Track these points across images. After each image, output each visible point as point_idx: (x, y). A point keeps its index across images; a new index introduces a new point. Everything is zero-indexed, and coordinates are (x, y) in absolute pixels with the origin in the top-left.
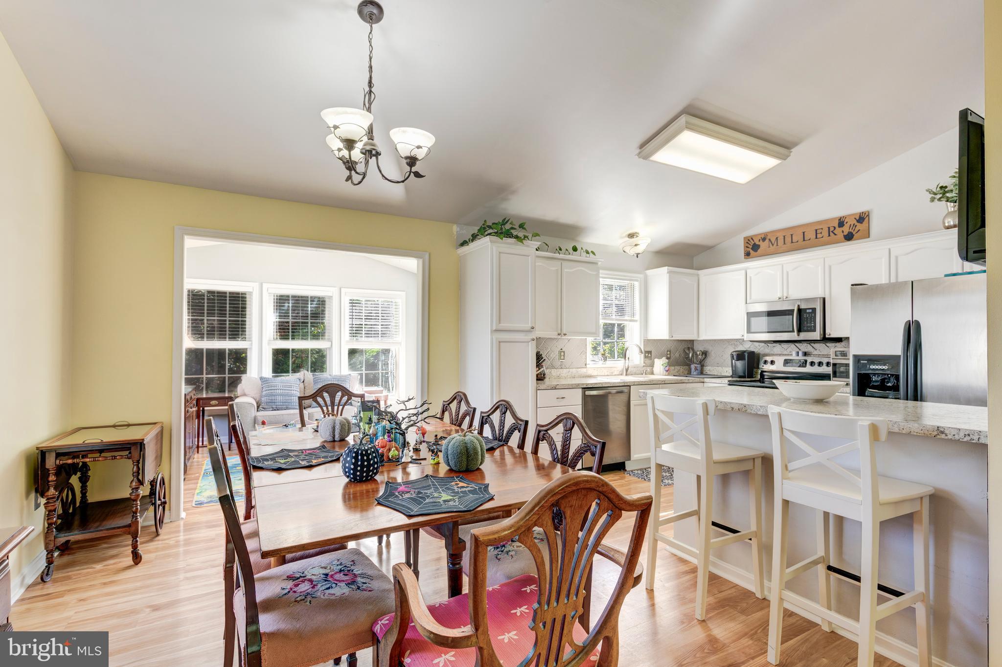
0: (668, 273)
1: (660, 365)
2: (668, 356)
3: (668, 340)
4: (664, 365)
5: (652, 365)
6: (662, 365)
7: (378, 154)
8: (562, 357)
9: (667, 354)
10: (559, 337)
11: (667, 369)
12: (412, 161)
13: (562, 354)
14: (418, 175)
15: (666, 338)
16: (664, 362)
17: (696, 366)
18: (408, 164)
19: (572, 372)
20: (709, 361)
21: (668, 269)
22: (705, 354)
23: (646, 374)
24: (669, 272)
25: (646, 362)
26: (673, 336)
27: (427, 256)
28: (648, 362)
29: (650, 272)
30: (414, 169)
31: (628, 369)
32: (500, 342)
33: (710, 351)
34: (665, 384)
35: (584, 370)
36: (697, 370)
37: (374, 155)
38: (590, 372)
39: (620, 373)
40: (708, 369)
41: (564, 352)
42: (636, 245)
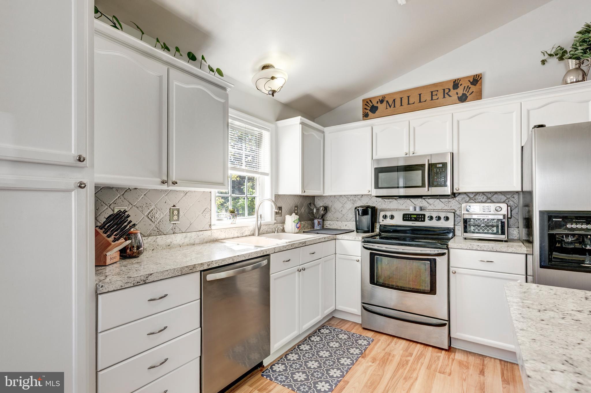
0: (300, 123)
1: (291, 221)
2: (299, 212)
3: (301, 196)
4: (296, 221)
6: (294, 222)
8: (175, 217)
9: (295, 210)
10: (164, 187)
11: (298, 225)
13: (176, 212)
15: (298, 193)
16: (296, 219)
17: (319, 220)
19: (191, 237)
20: (329, 215)
21: (301, 119)
22: (326, 209)
24: (302, 123)
26: (306, 191)
29: (282, 123)
33: (330, 206)
35: (208, 233)
36: (320, 224)
38: (216, 235)
39: (252, 233)
40: (328, 224)
41: (178, 210)
42: (273, 78)
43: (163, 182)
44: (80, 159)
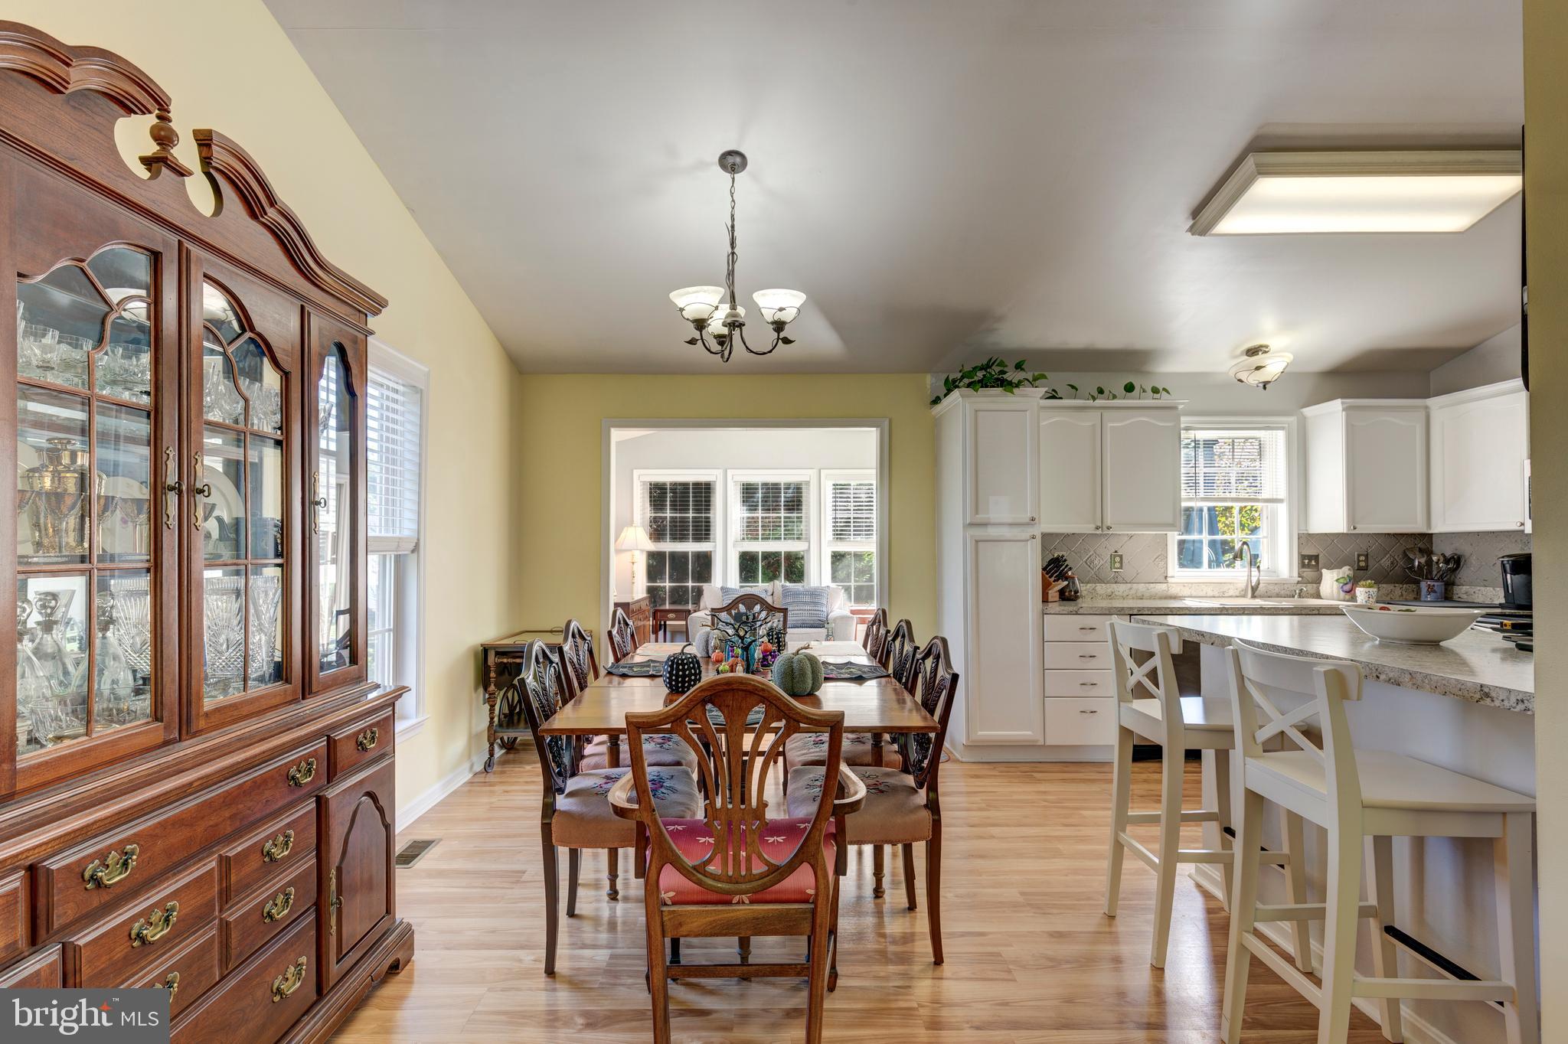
0: (1343, 410)
1: (1331, 581)
2: (1362, 564)
3: (1347, 534)
4: (1342, 581)
5: (1318, 580)
6: (1337, 580)
7: (741, 325)
8: (1117, 565)
9: (1359, 561)
10: (1099, 532)
11: (1348, 587)
12: (779, 326)
13: (1118, 559)
14: (786, 341)
15: (1341, 531)
16: (1341, 576)
17: (1432, 584)
18: (775, 330)
19: (1137, 590)
20: (1464, 574)
21: (1342, 403)
22: (1456, 562)
23: (1300, 596)
25: (1304, 575)
26: (1357, 526)
27: (887, 423)
28: (1309, 573)
29: (1309, 411)
30: (782, 335)
31: (1257, 587)
32: (977, 541)
33: (1467, 554)
34: (1319, 614)
35: (1163, 587)
36: (1435, 592)
37: (737, 326)
38: (1174, 590)
39: (1243, 593)
40: (1461, 591)
41: (1121, 557)
42: (1258, 368)
43: (1097, 528)
44: (1033, 519)
